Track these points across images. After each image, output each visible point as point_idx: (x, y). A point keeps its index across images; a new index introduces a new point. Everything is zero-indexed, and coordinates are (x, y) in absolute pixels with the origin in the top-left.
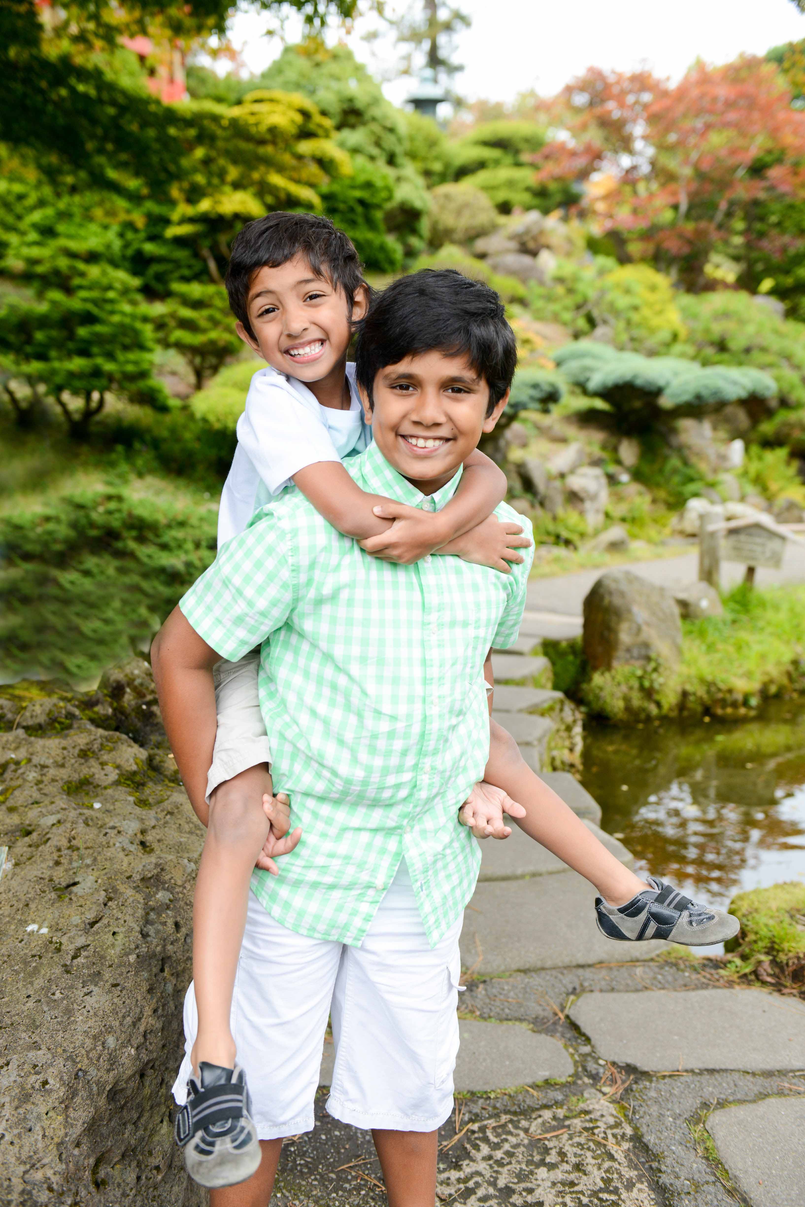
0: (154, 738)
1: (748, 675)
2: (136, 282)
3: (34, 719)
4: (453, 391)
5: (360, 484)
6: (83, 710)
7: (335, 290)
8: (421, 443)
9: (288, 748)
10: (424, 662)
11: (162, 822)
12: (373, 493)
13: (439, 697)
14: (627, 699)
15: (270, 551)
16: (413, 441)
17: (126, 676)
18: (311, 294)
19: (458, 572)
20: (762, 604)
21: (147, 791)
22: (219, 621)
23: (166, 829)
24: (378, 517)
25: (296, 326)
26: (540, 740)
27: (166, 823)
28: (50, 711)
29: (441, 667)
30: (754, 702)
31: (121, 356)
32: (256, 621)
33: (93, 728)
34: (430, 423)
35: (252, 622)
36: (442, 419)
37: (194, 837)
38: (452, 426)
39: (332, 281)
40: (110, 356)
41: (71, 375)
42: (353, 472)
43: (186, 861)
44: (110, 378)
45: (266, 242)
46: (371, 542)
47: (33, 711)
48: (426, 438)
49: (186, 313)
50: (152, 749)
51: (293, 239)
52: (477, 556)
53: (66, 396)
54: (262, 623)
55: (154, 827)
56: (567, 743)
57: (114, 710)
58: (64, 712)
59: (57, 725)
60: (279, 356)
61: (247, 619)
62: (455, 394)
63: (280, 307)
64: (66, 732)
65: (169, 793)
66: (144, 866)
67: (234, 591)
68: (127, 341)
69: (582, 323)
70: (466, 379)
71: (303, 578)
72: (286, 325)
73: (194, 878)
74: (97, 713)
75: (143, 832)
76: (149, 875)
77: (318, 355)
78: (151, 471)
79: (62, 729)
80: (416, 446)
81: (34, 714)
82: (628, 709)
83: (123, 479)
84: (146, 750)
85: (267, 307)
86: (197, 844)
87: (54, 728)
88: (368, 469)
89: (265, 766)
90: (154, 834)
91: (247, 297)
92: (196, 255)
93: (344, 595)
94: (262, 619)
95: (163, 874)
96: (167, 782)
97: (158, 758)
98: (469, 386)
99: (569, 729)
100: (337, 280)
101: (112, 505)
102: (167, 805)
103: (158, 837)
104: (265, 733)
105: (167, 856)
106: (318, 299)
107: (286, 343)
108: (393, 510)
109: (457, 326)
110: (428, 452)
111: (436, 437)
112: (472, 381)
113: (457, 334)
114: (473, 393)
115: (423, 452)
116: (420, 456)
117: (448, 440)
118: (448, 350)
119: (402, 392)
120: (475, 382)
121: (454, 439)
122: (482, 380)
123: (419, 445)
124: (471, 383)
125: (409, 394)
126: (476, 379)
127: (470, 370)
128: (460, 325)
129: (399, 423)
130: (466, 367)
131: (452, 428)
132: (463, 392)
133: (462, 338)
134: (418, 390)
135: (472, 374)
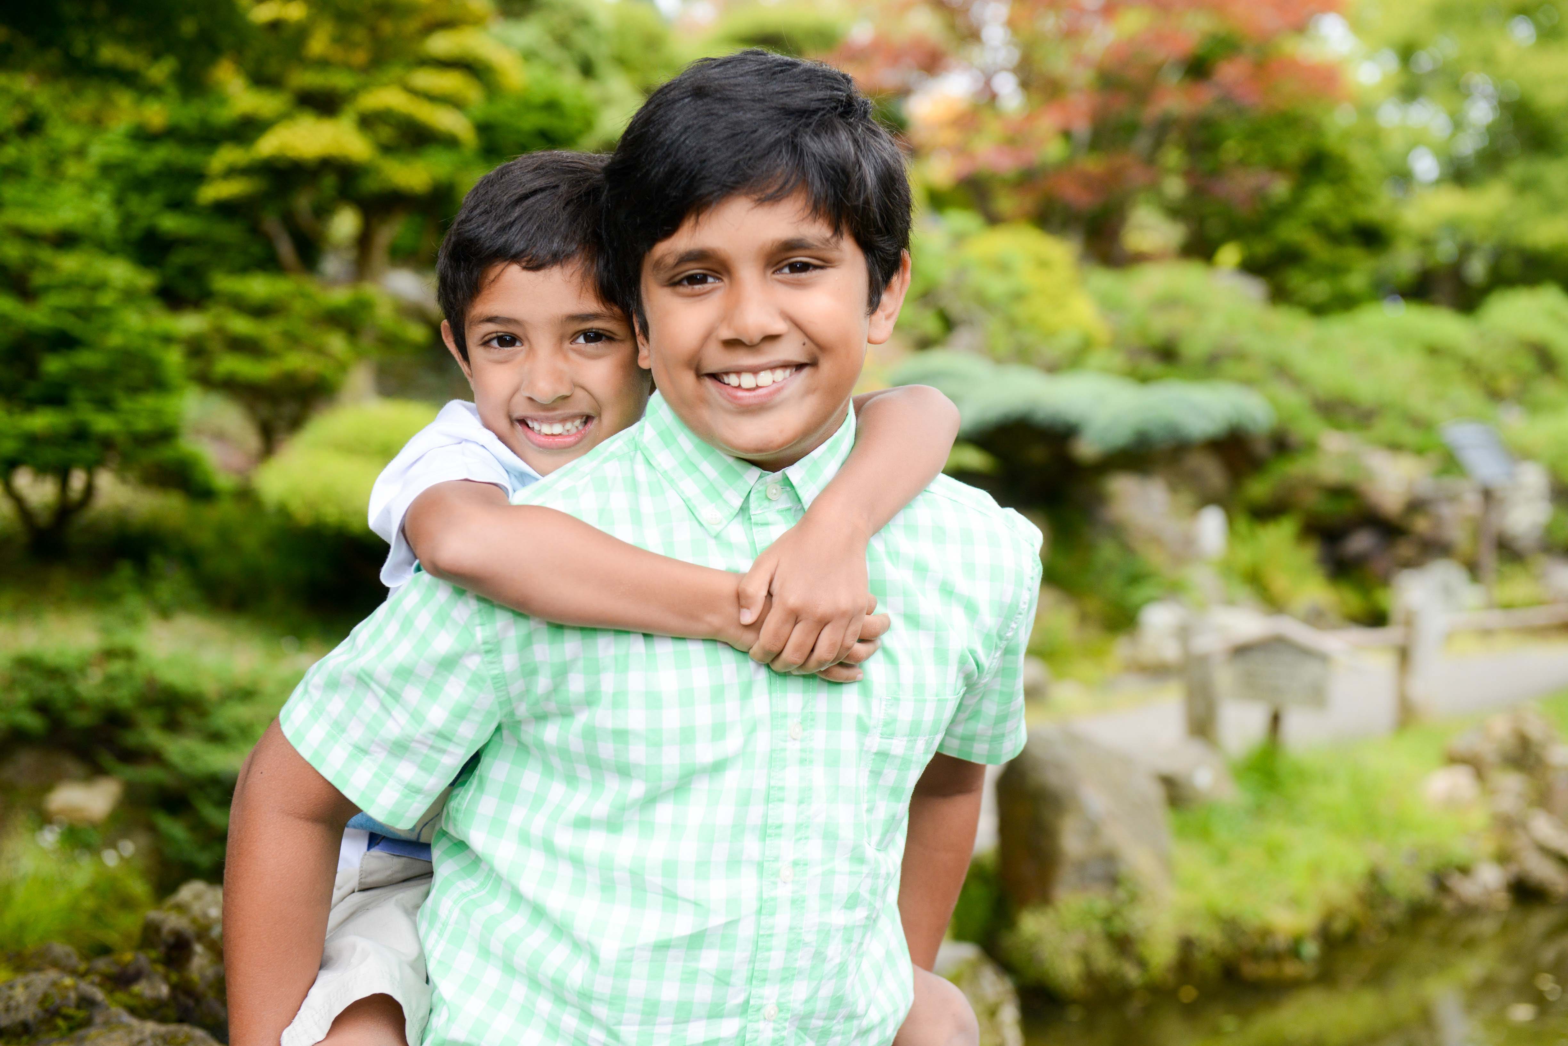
1: (1294, 902)
2: (145, 280)
3: (12, 1014)
4: (793, 270)
6: (110, 992)
8: (747, 380)
13: (796, 864)
14: (1085, 957)
16: (733, 380)
17: (194, 921)
20: (1302, 775)
28: (46, 996)
29: (801, 802)
30: (1311, 949)
31: (125, 404)
32: (431, 748)
33: (134, 1022)
34: (757, 338)
35: (424, 750)
38: (802, 339)
40: (106, 404)
41: (33, 440)
44: (107, 443)
47: (10, 998)
48: (755, 371)
49: (241, 325)
53: (23, 480)
54: (443, 752)
57: (174, 988)
58: (73, 995)
59: (60, 1023)
60: (504, 423)
62: (796, 275)
64: (81, 1033)
67: (381, 693)
68: (137, 375)
69: (930, 325)
74: (139, 996)
78: (186, 607)
79: (71, 1029)
80: (739, 387)
81: (13, 1003)
82: (1089, 975)
83: (132, 620)
87: (55, 1028)
92: (256, 231)
94: (440, 745)
99: (992, 1012)
101: (117, 667)
109: (770, 139)
110: (766, 395)
111: (775, 364)
112: (824, 242)
113: (774, 154)
114: (832, 267)
115: (755, 396)
116: (750, 405)
117: (799, 367)
118: (762, 190)
119: (693, 288)
120: (832, 243)
121: (813, 363)
122: (844, 237)
123: (744, 385)
124: (823, 247)
125: (708, 289)
126: (832, 237)
127: (815, 222)
128: (777, 136)
129: (699, 351)
130: (807, 217)
131: (802, 342)
132: (811, 268)
133: (785, 162)
134: (724, 278)
135: (820, 229)
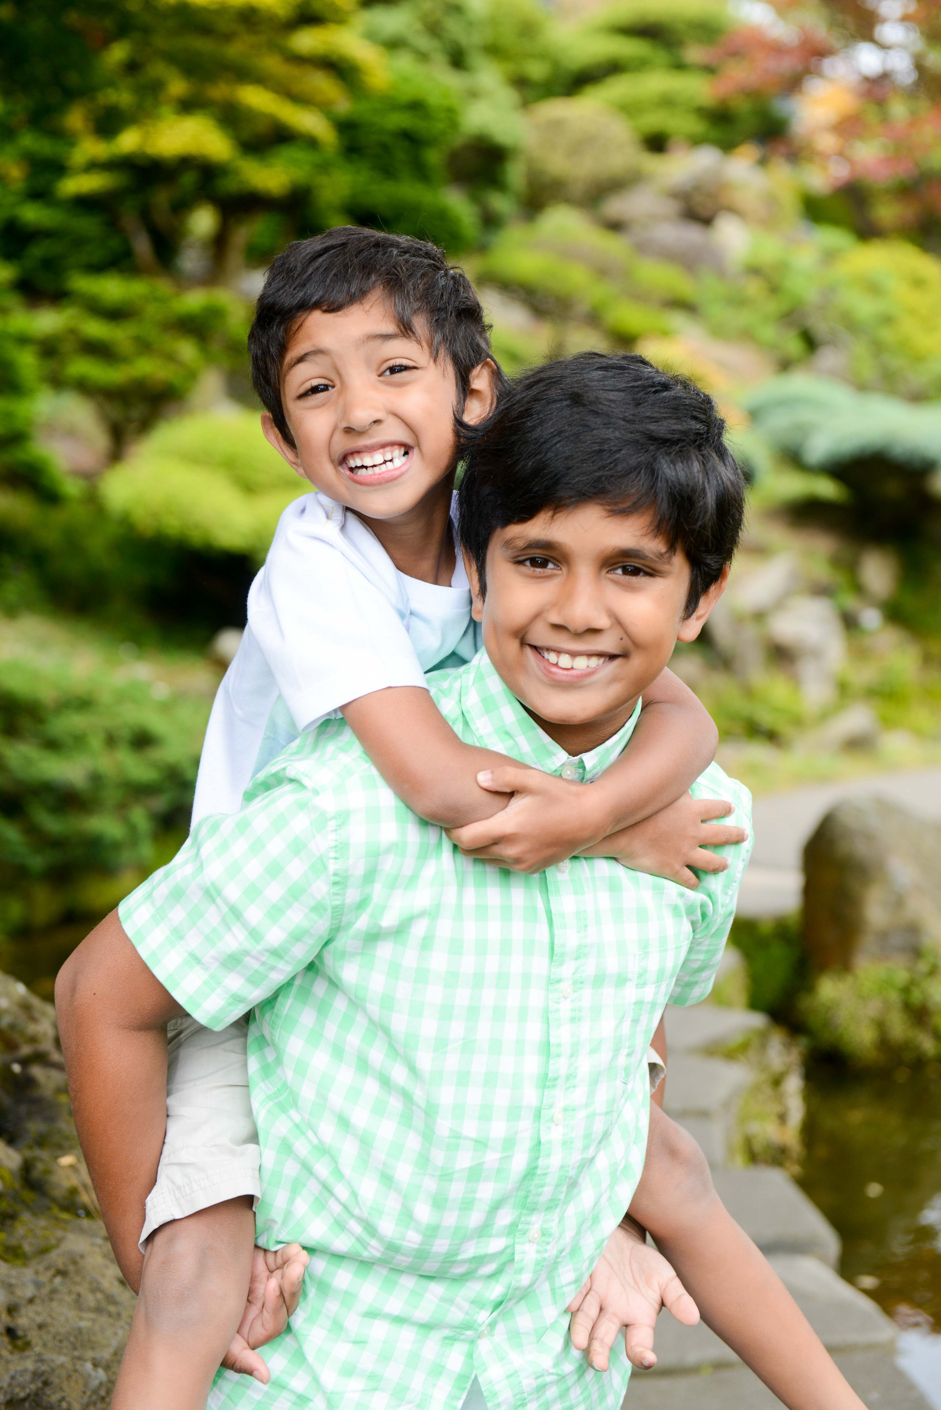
0: (34, 1127)
2: (5, 273)
4: (626, 571)
5: (458, 728)
7: (435, 361)
8: (565, 661)
9: (291, 1169)
10: (546, 1049)
11: (45, 1291)
12: (478, 744)
13: (565, 1110)
14: (881, 1025)
15: (297, 847)
16: (552, 657)
18: (391, 363)
19: (614, 887)
21: (20, 1230)
22: (196, 959)
23: (54, 1304)
24: (486, 790)
25: (361, 416)
26: (726, 1105)
27: (54, 1291)
29: (572, 1056)
32: (263, 963)
34: (582, 628)
35: (256, 965)
36: (602, 621)
37: (104, 1320)
38: (621, 633)
39: (430, 345)
42: (448, 708)
43: (89, 1366)
45: (321, 270)
46: (470, 833)
48: (574, 654)
50: (30, 1147)
51: (367, 269)
52: (646, 861)
54: (273, 968)
55: (31, 1301)
56: (776, 1108)
60: (328, 471)
61: (247, 959)
62: (628, 577)
63: (338, 383)
65: (59, 1233)
66: (13, 1378)
67: (225, 909)
70: (647, 553)
71: (352, 895)
72: (345, 412)
73: (103, 1399)
75: (12, 1310)
76: (22, 1395)
77: (398, 473)
80: (556, 665)
82: (884, 1043)
84: (18, 1149)
85: (315, 382)
86: (109, 1333)
88: (472, 701)
89: (248, 1201)
90: (31, 1314)
91: (281, 364)
93: (419, 929)
94: (272, 961)
95: (48, 1391)
96: (56, 1211)
97: (40, 1166)
98: (653, 565)
99: (777, 1082)
100: (440, 343)
102: (56, 1257)
103: (39, 1319)
104: (254, 1138)
105: (55, 1357)
106: (404, 374)
107: (342, 443)
108: (510, 777)
109: (633, 461)
110: (577, 677)
111: (592, 653)
112: (658, 555)
113: (633, 475)
114: (660, 576)
115: (567, 675)
116: (562, 681)
117: (612, 657)
118: (616, 504)
119: (534, 571)
120: (665, 558)
121: (624, 655)
122: (676, 554)
123: (561, 664)
124: (657, 560)
125: (547, 574)
126: (666, 553)
127: (655, 537)
128: (639, 460)
129: (528, 625)
130: (649, 533)
131: (620, 637)
132: (641, 574)
133: (641, 483)
134: (563, 568)
135: (658, 544)
